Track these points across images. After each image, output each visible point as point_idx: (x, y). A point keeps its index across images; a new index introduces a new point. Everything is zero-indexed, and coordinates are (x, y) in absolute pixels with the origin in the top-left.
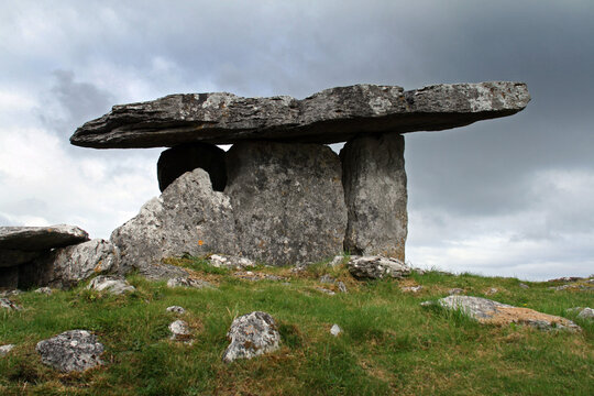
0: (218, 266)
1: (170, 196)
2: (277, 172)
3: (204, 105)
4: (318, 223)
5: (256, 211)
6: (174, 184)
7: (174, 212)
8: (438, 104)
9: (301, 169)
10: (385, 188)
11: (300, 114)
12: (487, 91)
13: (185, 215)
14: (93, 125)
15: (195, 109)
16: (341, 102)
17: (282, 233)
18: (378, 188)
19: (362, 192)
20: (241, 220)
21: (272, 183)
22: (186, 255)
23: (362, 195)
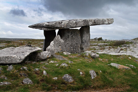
0: (65, 55)
1: (55, 41)
2: (71, 35)
3: (62, 24)
4: (77, 44)
5: (67, 43)
6: (55, 38)
7: (56, 44)
8: (99, 23)
9: (74, 34)
10: (87, 37)
11: (76, 25)
12: (107, 20)
13: (58, 44)
14: (37, 26)
15: (61, 25)
16: (84, 23)
17: (71, 46)
18: (86, 37)
19: (84, 37)
20: (65, 44)
21: (70, 37)
22: (58, 52)
23: (84, 39)
